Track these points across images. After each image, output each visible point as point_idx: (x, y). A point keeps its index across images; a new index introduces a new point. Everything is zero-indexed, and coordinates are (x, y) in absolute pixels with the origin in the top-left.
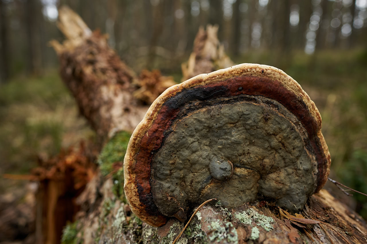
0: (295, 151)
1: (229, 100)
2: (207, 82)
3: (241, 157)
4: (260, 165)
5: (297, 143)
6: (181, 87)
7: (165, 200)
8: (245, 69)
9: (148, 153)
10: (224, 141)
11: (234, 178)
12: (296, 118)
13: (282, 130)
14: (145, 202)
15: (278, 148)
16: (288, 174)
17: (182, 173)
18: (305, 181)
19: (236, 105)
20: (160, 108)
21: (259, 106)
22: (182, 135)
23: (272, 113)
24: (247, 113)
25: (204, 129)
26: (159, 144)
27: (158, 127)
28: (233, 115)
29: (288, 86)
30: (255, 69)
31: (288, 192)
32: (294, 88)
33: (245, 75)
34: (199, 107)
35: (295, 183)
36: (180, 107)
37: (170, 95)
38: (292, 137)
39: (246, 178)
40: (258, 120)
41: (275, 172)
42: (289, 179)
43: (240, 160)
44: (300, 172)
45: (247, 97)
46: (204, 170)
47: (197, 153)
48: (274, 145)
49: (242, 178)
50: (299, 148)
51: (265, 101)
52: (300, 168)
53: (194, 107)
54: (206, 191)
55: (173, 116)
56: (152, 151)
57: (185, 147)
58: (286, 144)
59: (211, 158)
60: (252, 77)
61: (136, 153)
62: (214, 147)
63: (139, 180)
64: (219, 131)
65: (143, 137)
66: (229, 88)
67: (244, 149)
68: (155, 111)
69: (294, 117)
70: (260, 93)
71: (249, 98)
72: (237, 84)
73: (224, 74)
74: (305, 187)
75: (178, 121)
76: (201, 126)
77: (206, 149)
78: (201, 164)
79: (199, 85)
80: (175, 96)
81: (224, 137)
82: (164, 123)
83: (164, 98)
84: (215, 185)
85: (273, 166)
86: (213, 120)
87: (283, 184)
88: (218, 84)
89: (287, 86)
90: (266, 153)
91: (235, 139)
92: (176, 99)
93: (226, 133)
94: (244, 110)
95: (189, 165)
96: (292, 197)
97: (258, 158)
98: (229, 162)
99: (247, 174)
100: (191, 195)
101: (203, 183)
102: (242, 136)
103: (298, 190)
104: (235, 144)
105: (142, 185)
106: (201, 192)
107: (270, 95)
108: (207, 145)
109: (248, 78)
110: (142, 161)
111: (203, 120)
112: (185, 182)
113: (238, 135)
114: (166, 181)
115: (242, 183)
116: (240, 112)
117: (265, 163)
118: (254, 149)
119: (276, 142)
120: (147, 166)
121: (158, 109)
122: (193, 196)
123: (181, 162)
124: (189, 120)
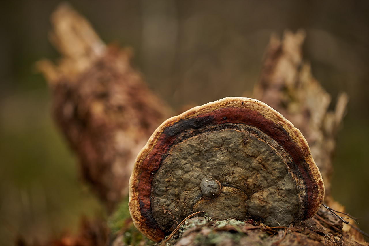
0: (275, 172)
1: (215, 128)
2: (198, 113)
3: (227, 177)
4: (245, 184)
5: (277, 165)
6: (178, 118)
7: (161, 213)
8: (228, 102)
9: (148, 173)
10: (211, 163)
11: (222, 195)
12: (277, 143)
13: (261, 152)
14: (146, 215)
15: (259, 168)
16: (271, 194)
17: (176, 191)
18: (288, 200)
19: (221, 132)
20: (159, 135)
21: (240, 132)
22: (176, 157)
23: (250, 138)
24: (229, 138)
25: (195, 152)
26: (158, 166)
27: (157, 151)
28: (217, 140)
29: (267, 115)
30: (237, 101)
31: (272, 210)
32: (272, 117)
33: (228, 107)
34: (193, 135)
35: (278, 202)
36: (176, 134)
37: (169, 124)
38: (272, 159)
39: (232, 196)
40: (238, 144)
41: (259, 191)
42: (271, 198)
43: (226, 180)
44: (282, 191)
45: (231, 125)
46: (195, 189)
47: (189, 173)
48: (254, 166)
49: (228, 195)
50: (279, 169)
51: (246, 128)
52: (282, 188)
53: (188, 135)
54: (197, 206)
55: (170, 142)
56: (152, 171)
57: (179, 167)
58: (267, 166)
59: (202, 178)
60: (234, 108)
61: (139, 174)
62: (204, 169)
63: (141, 197)
64: (207, 154)
65: (145, 159)
66: (215, 117)
67: (229, 170)
68: (155, 138)
69: (275, 142)
70: (241, 121)
71: (233, 126)
72: (221, 114)
73: (211, 106)
74: (287, 206)
75: (174, 146)
76: (193, 150)
77: (198, 170)
78: (193, 183)
79: (193, 116)
80: (172, 125)
81: (211, 159)
82: (162, 148)
83: (163, 127)
84: (205, 202)
85: (255, 185)
86: (202, 144)
87: (266, 202)
88: (206, 114)
89: (265, 115)
90: (249, 174)
91: (220, 161)
92: (173, 129)
93: (213, 156)
94: (227, 136)
95: (183, 184)
96: (275, 215)
97: (242, 178)
98: (216, 181)
99: (232, 192)
100: (185, 211)
101: (194, 200)
102: (226, 158)
103: (281, 208)
104: (220, 164)
105: (144, 201)
106: (193, 208)
107: (250, 123)
108: (198, 167)
109: (230, 109)
110: (144, 181)
111: (194, 145)
112: (179, 199)
113: (222, 157)
114: (163, 197)
115: (228, 199)
116: (224, 137)
117: (249, 183)
118: (238, 170)
119: (256, 163)
120: (148, 185)
121: (158, 137)
122: (186, 212)
123: (175, 180)
124: (183, 145)
